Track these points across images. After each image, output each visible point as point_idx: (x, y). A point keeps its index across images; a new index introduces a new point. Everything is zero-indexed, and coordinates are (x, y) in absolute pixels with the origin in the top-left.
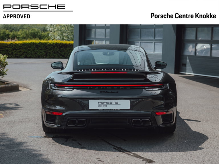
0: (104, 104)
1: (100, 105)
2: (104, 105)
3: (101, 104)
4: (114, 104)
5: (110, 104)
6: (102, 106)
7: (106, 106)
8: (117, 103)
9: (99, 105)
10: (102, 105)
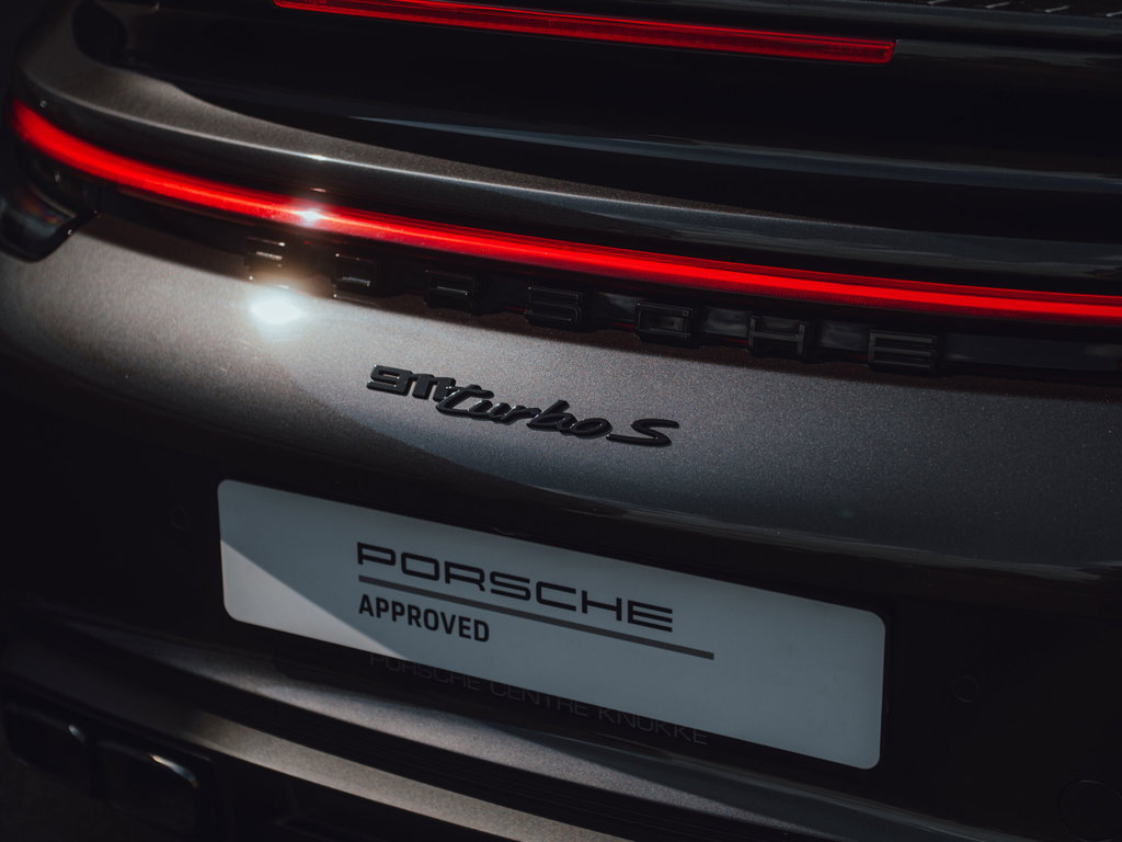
0: (440, 586)
1: (391, 595)
2: (450, 609)
3: (393, 574)
4: (605, 619)
5: (532, 606)
6: (415, 615)
7: (482, 633)
8: (660, 617)
9: (375, 592)
10: (424, 603)
